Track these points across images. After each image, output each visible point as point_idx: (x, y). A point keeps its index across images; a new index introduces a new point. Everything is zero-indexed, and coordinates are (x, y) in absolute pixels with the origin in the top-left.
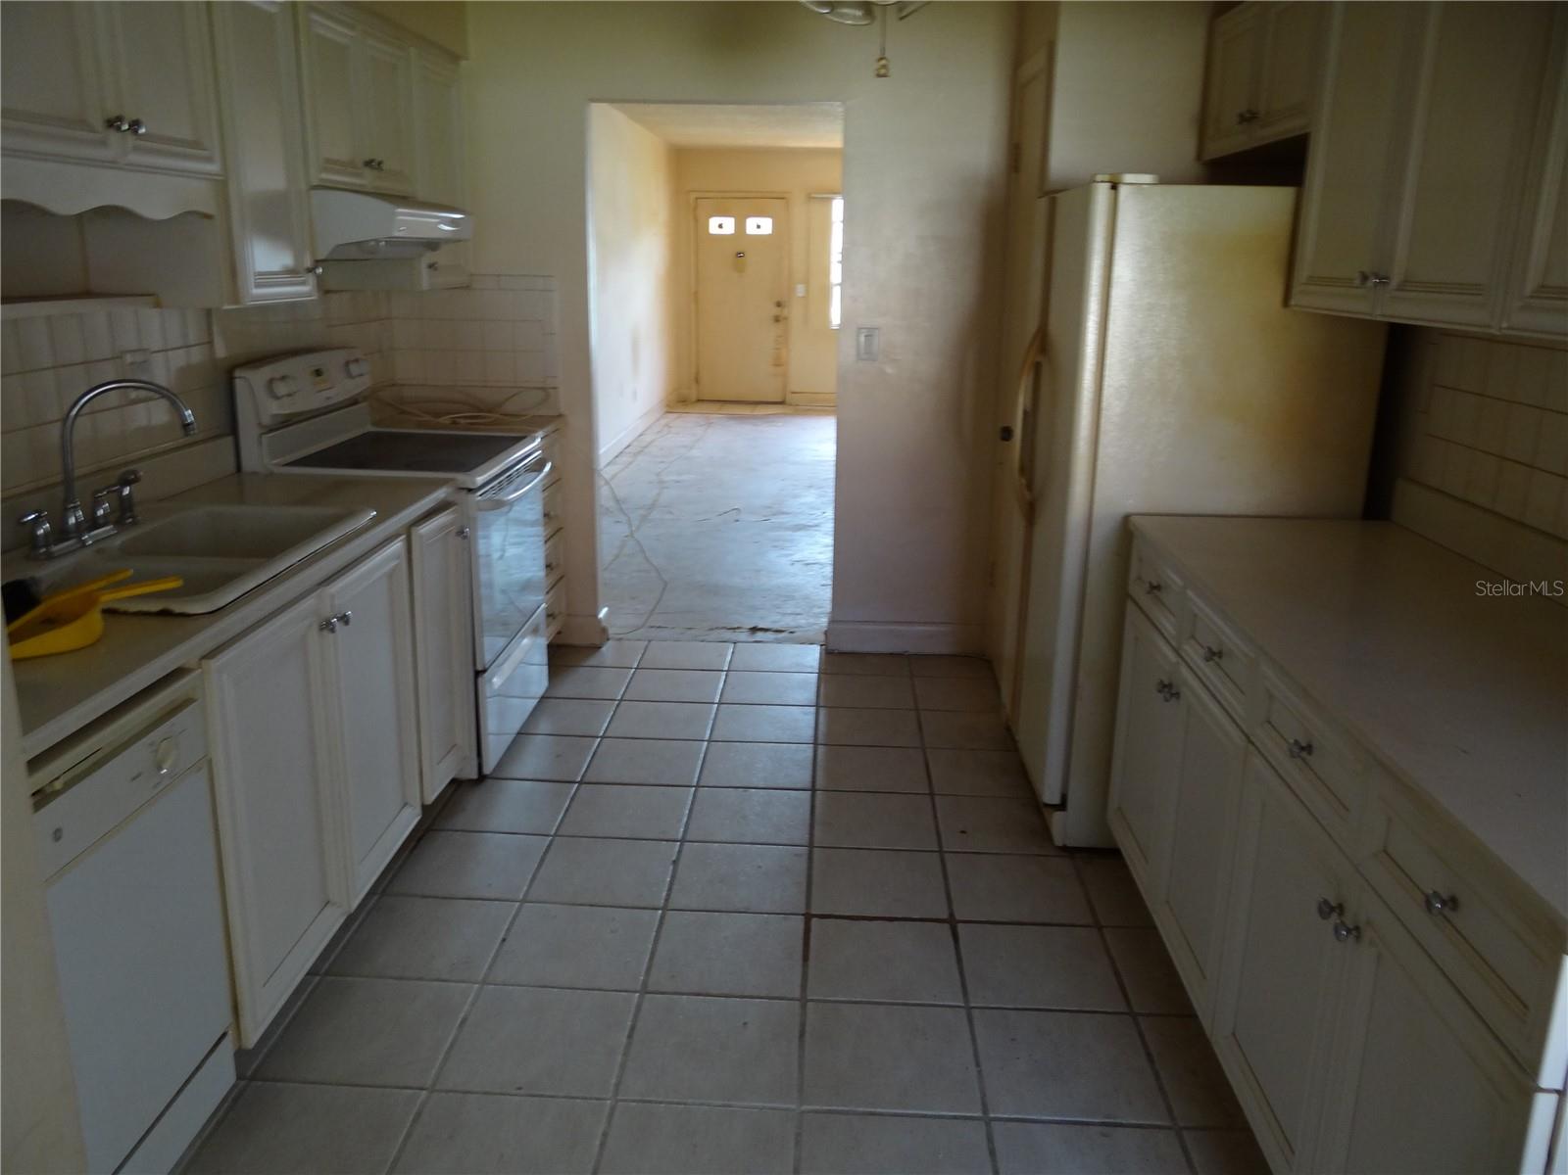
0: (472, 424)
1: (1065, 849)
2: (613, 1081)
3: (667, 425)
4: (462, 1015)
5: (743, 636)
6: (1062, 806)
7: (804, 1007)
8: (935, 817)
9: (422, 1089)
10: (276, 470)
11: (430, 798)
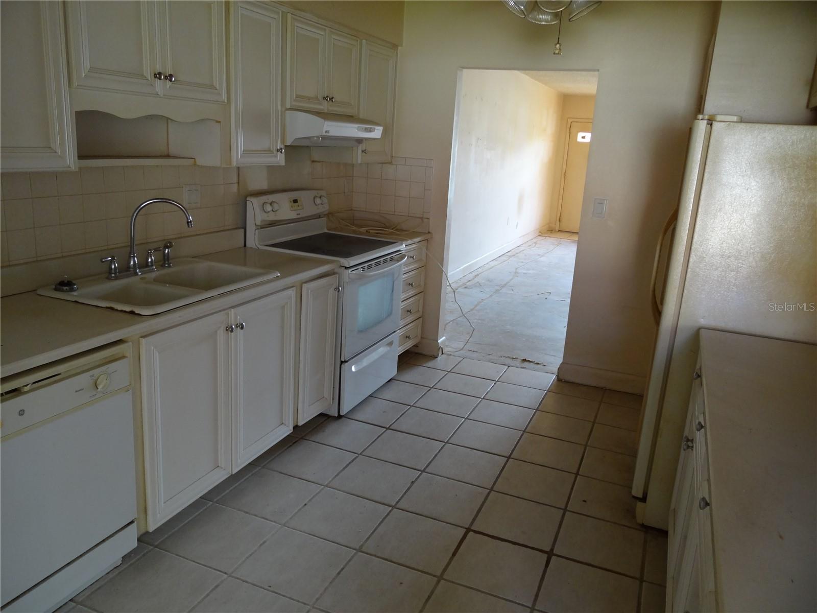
0: (377, 233)
1: (643, 525)
2: (317, 596)
3: (536, 243)
4: (265, 539)
5: (518, 363)
6: (644, 499)
7: (438, 582)
8: (572, 489)
9: (225, 573)
10: (261, 247)
11: (301, 423)
